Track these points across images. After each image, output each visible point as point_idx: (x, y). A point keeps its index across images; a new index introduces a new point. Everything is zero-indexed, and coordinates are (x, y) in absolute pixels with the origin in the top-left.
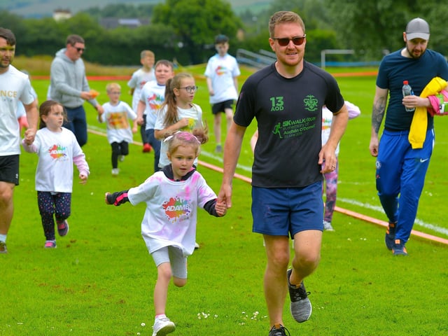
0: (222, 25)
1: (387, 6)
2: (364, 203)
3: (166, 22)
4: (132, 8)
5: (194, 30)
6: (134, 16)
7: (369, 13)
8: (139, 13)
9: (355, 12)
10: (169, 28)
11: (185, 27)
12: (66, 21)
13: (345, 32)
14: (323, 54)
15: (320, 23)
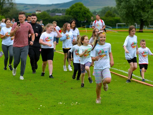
0: (87, 15)
1: (136, 10)
2: (118, 69)
3: (70, 14)
4: (60, 10)
5: (78, 17)
6: (60, 13)
7: (130, 12)
8: (62, 11)
9: (126, 11)
10: (71, 16)
11: (75, 16)
12: (40, 14)
13: (123, 18)
14: (117, 24)
15: (116, 15)
